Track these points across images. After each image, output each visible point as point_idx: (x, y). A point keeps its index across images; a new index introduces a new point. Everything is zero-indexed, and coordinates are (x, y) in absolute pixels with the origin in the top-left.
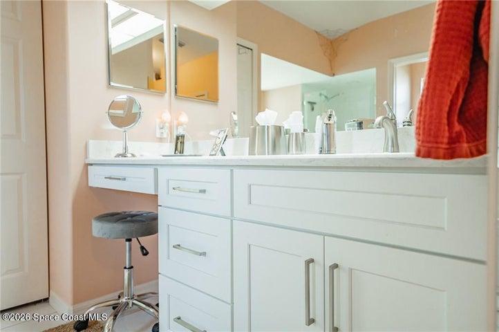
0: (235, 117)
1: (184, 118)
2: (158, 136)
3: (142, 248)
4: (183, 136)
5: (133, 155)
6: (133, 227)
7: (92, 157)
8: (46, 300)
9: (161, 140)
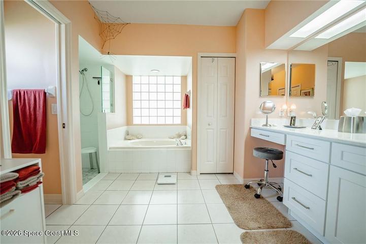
0: (326, 105)
1: (293, 107)
2: (280, 115)
3: (274, 164)
4: (295, 117)
5: (270, 125)
6: (271, 155)
7: (253, 125)
8: (232, 173)
9: (281, 117)
